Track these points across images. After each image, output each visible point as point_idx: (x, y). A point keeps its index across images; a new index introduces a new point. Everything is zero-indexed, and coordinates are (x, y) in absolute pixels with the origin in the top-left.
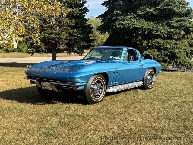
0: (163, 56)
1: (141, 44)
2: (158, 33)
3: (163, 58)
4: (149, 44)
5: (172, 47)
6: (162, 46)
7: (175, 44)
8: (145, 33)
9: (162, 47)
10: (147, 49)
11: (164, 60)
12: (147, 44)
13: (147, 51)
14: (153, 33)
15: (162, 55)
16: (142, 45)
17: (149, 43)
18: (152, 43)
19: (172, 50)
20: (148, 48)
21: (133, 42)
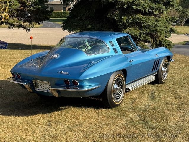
0: (145, 35)
1: (120, 20)
2: (140, 8)
3: (145, 37)
4: (130, 21)
5: (154, 25)
6: (144, 23)
7: (156, 21)
8: (124, 7)
9: (143, 25)
10: (127, 27)
11: (146, 39)
12: (126, 20)
13: (127, 29)
14: (134, 7)
15: (144, 33)
16: (121, 22)
17: (129, 19)
18: (133, 20)
19: (154, 28)
20: (128, 25)
21: (109, 17)
